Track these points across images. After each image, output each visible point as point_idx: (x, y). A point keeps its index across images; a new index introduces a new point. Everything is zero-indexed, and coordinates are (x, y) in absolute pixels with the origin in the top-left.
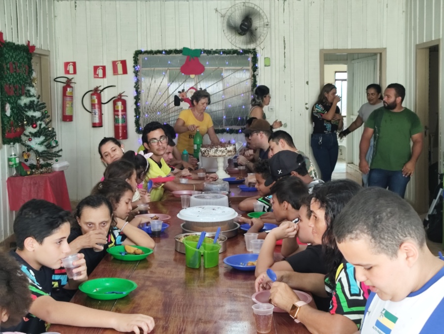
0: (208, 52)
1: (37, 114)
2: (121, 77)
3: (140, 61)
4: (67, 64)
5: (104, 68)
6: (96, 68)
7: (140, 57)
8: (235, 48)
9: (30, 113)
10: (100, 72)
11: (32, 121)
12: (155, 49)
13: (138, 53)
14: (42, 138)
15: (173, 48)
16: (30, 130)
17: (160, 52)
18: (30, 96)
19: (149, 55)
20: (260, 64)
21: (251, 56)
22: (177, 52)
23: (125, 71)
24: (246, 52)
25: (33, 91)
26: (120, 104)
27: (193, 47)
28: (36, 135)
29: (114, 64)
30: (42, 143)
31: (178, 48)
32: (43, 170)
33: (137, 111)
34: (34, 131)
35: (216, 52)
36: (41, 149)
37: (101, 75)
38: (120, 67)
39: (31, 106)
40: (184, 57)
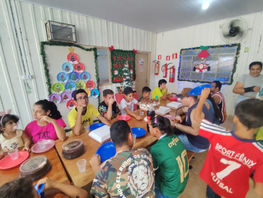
2: (175, 60)
3: (182, 53)
4: (159, 56)
5: (169, 56)
6: (167, 57)
7: (183, 51)
10: (168, 58)
12: (189, 48)
15: (196, 46)
19: (186, 50)
20: (242, 51)
21: (236, 47)
22: (198, 48)
23: (176, 58)
24: (234, 45)
26: (172, 70)
29: (173, 55)
31: (199, 46)
35: (216, 47)
37: (168, 59)
38: (175, 56)
40: (200, 50)
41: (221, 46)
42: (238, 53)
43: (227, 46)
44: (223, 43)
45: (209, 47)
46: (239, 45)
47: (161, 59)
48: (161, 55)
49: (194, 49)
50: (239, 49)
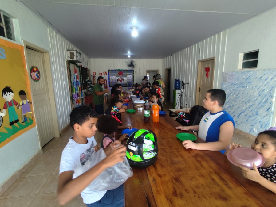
0: (124, 70)
1: (90, 83)
2: (105, 75)
3: (109, 72)
4: (93, 73)
5: (102, 73)
6: (100, 73)
7: (110, 71)
8: (129, 69)
9: (88, 83)
11: (89, 84)
12: (112, 69)
13: (109, 70)
14: (91, 88)
15: (116, 69)
16: (88, 86)
17: (113, 70)
18: (88, 79)
20: (134, 73)
21: (132, 71)
22: (117, 70)
23: (106, 74)
24: (132, 70)
25: (89, 78)
26: (105, 81)
27: (120, 69)
28: (90, 87)
29: (104, 72)
30: (91, 89)
31: (118, 69)
32: (92, 95)
33: (109, 83)
34: (89, 86)
35: (125, 70)
36: (91, 90)
38: (105, 73)
39: (88, 81)
40: (119, 71)
41: (127, 70)
42: (133, 74)
43: (129, 70)
44: (128, 69)
45: (122, 70)
46: (133, 70)
47: (95, 74)
48: (95, 72)
49: (116, 70)
50: (133, 72)
